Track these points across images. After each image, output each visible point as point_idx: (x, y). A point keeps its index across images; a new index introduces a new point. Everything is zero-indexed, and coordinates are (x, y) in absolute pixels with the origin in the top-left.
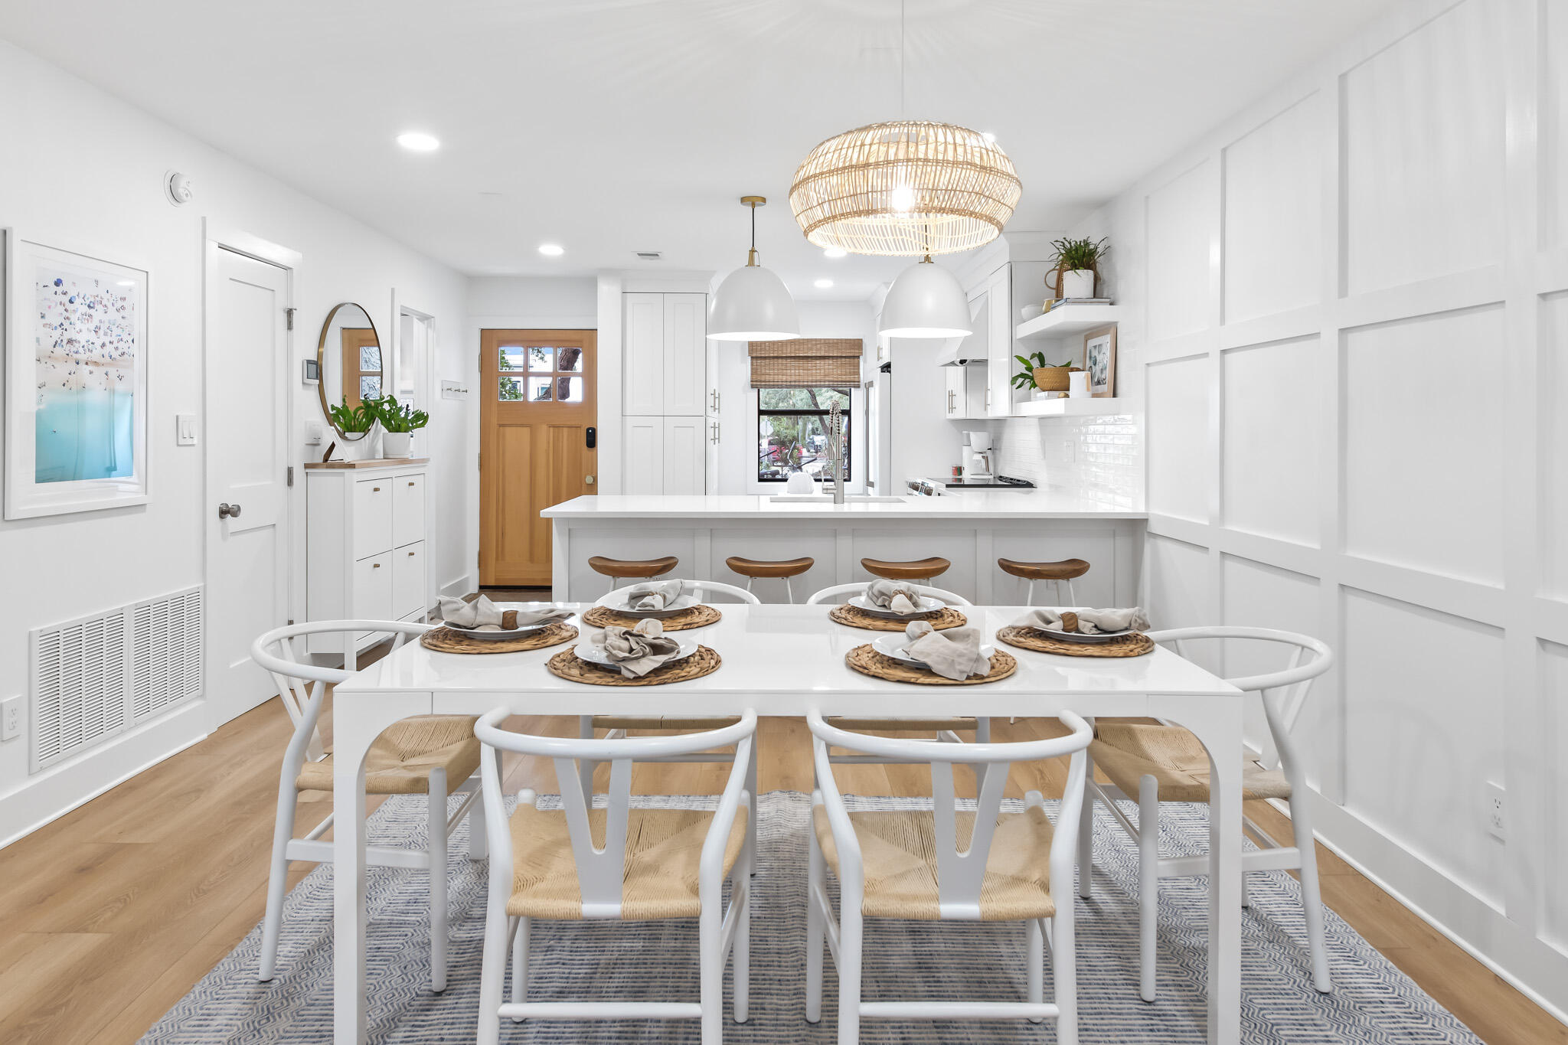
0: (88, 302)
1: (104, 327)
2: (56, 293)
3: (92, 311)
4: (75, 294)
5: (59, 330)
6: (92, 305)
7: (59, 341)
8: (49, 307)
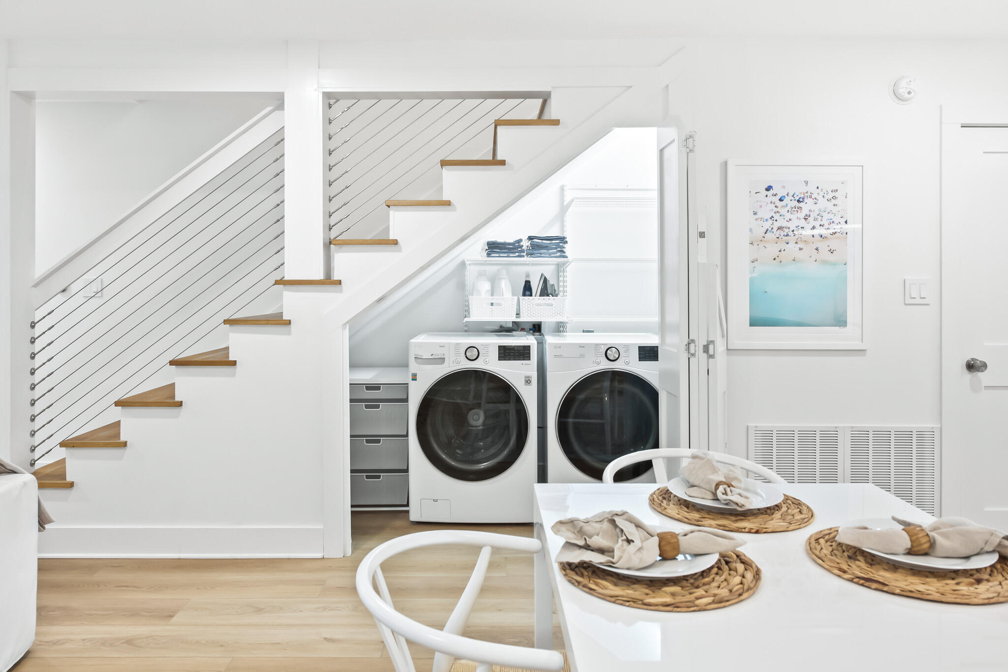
0: (797, 198)
1: (813, 215)
2: (767, 196)
3: (801, 205)
4: (785, 194)
5: (770, 222)
6: (801, 200)
7: (770, 229)
8: (761, 207)
